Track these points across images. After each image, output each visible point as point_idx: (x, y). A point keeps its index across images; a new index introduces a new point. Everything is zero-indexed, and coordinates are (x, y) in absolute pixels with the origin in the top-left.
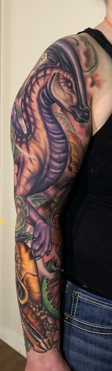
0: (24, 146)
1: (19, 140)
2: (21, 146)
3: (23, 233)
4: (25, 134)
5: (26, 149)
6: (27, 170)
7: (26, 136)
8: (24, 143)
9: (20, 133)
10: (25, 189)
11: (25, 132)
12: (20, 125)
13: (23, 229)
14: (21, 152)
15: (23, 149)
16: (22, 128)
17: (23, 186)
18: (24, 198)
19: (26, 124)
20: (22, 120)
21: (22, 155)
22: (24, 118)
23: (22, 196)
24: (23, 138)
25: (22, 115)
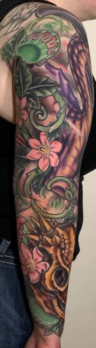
0: (78, 123)
1: (73, 115)
2: (74, 122)
3: (71, 216)
4: (81, 110)
5: (79, 126)
6: (76, 149)
7: (82, 112)
8: (78, 119)
9: (76, 108)
10: (72, 170)
11: (81, 108)
12: (76, 98)
13: (70, 212)
14: (72, 129)
15: (76, 126)
16: (78, 103)
17: (69, 167)
18: (71, 179)
19: (82, 99)
20: (77, 94)
21: (73, 131)
22: (79, 92)
23: (68, 177)
24: (79, 114)
25: (76, 87)
